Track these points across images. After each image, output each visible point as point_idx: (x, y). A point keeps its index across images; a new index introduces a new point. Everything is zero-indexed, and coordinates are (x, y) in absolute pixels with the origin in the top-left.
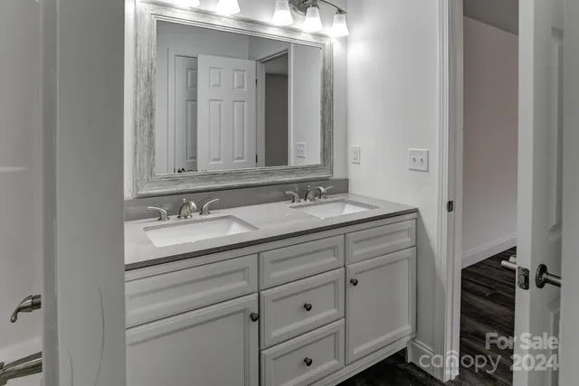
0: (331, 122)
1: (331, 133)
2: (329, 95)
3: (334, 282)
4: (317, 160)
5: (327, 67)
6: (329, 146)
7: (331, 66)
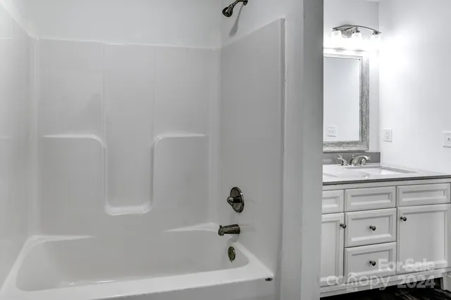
0: (368, 112)
1: (367, 120)
2: (366, 92)
3: (389, 216)
4: (357, 138)
5: (364, 71)
6: (366, 127)
7: (367, 72)
